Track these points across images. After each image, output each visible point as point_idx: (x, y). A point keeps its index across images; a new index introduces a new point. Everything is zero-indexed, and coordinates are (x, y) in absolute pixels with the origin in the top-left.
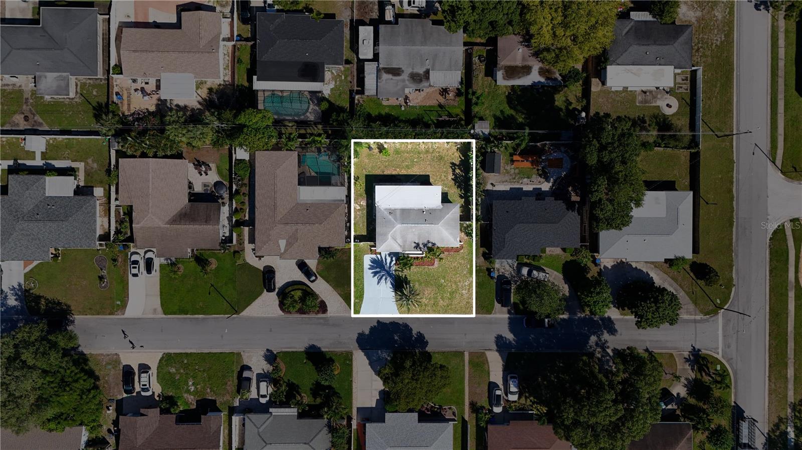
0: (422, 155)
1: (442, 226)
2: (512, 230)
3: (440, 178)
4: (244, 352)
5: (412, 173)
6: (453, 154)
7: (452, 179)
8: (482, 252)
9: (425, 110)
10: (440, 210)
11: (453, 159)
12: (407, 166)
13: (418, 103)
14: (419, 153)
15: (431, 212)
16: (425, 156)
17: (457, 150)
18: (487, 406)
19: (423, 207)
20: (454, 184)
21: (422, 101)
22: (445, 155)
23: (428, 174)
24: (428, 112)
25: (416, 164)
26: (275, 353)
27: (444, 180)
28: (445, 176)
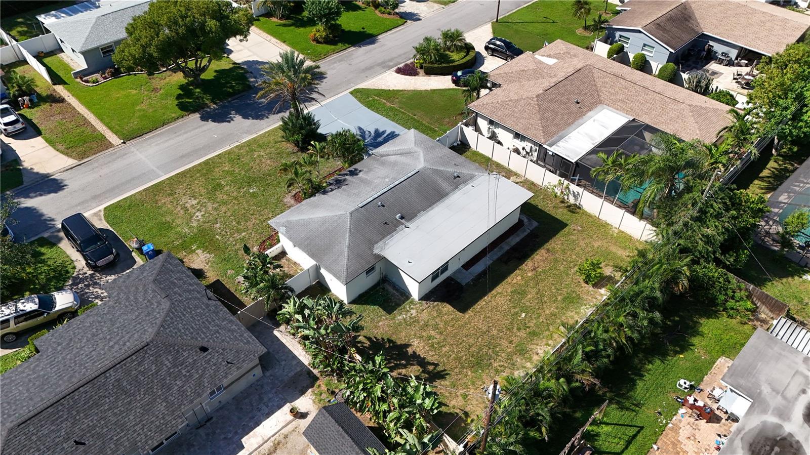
0: (523, 334)
1: (340, 217)
2: (158, 322)
3: (436, 327)
4: (443, 8)
5: (499, 289)
6: (465, 396)
7: (407, 346)
8: (208, 274)
9: (642, 428)
10: (372, 243)
11: (454, 386)
12: (523, 293)
13: (676, 429)
14: (533, 334)
15: (388, 227)
16: (516, 340)
17: (467, 414)
18: (26, 112)
19: (412, 225)
20: (394, 338)
21: (674, 445)
22: (480, 378)
23: (470, 313)
24: (632, 431)
25: (513, 311)
26: (408, 21)
27: (422, 328)
28: (430, 338)
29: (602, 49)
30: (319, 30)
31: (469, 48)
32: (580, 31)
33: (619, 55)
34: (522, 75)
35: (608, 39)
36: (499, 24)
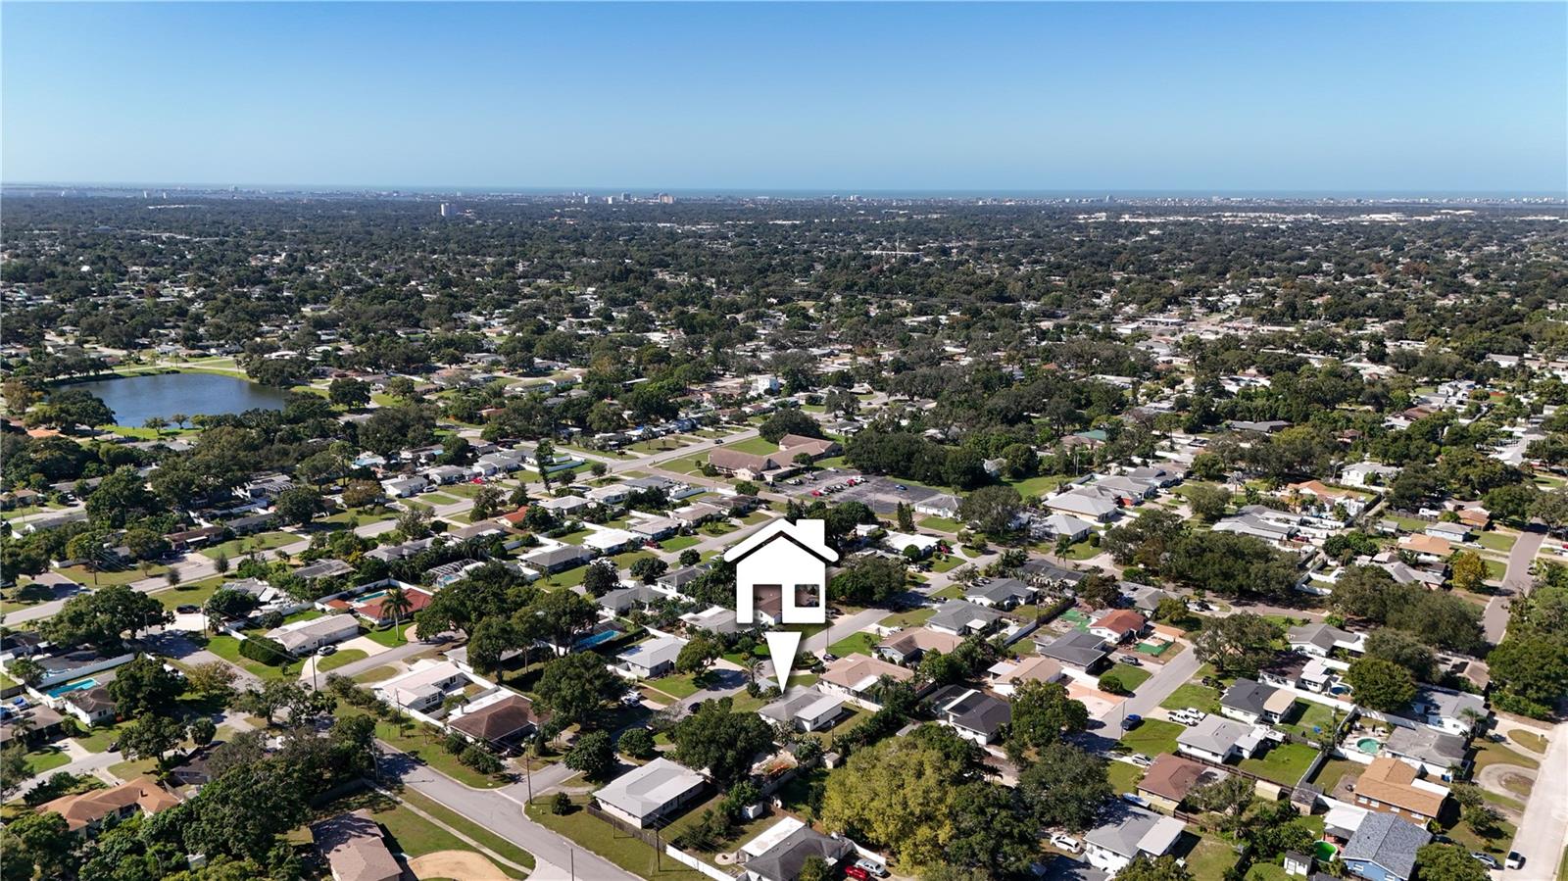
10: (792, 714)
29: (875, 655)
30: (745, 654)
31: (816, 658)
32: (868, 650)
33: (882, 657)
34: (840, 665)
35: (878, 651)
36: (828, 649)
